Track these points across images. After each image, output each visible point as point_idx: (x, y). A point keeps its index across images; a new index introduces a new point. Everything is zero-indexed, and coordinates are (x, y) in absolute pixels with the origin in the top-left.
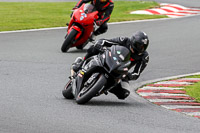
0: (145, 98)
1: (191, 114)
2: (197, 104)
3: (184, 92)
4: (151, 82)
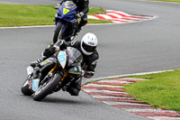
0: (89, 94)
1: (129, 110)
2: (135, 101)
3: (124, 90)
4: (95, 79)
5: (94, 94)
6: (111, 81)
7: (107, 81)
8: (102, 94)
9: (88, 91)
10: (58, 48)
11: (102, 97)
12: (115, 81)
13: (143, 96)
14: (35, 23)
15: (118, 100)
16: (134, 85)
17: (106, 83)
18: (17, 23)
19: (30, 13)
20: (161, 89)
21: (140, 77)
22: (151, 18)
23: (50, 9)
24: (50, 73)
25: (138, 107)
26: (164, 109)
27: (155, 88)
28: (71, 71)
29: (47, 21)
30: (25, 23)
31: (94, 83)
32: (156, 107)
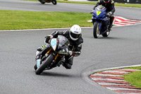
2: (132, 87)
3: (123, 78)
4: (100, 70)
5: (100, 81)
6: (113, 72)
7: (110, 71)
8: (106, 82)
9: (95, 79)
11: (106, 84)
12: (116, 71)
13: (138, 83)
14: (53, 26)
15: (119, 86)
16: (131, 74)
17: (108, 73)
18: (40, 26)
19: (49, 18)
21: (136, 68)
24: (46, 55)
29: (63, 25)
30: (45, 26)
31: (99, 72)
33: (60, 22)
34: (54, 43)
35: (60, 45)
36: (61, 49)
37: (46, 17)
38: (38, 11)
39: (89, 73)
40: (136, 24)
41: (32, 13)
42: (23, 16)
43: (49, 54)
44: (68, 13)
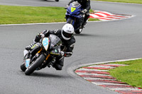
0: (81, 76)
1: (113, 89)
2: (117, 82)
3: (108, 73)
4: (85, 65)
6: (98, 66)
8: (91, 76)
9: (80, 74)
10: (43, 35)
11: (92, 79)
13: (124, 78)
14: (38, 21)
15: (104, 81)
17: (94, 68)
18: (24, 21)
19: (34, 13)
20: (137, 72)
21: (121, 63)
22: (129, 17)
23: (50, 10)
25: (119, 86)
26: (140, 88)
27: (133, 71)
28: (52, 52)
29: (48, 20)
30: (30, 21)
31: (85, 67)
32: (134, 86)
33: (46, 17)
34: (45, 43)
35: (52, 45)
36: (53, 49)
37: (31, 12)
38: (22, 6)
39: (74, 68)
40: (122, 18)
41: (16, 7)
42: (7, 10)
43: (40, 54)
44: (53, 8)
